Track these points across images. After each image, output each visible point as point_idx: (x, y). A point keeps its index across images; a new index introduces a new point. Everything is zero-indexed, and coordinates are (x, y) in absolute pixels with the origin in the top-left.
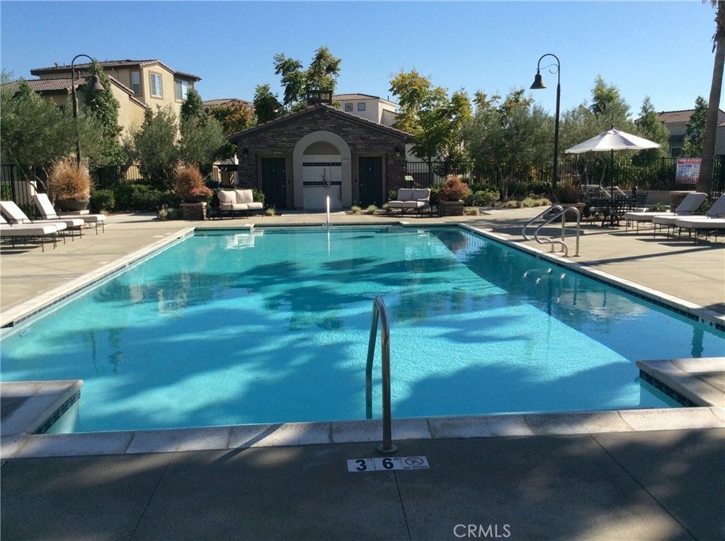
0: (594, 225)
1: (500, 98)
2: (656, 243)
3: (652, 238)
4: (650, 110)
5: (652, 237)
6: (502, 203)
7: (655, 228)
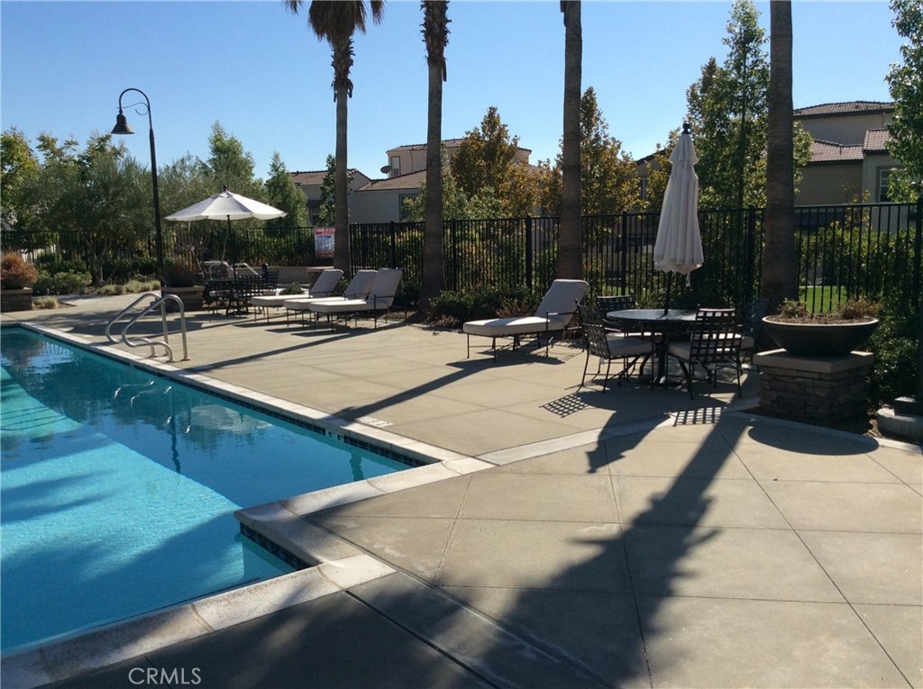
0: (218, 314)
1: (76, 143)
2: (289, 333)
3: (283, 327)
4: (281, 169)
5: (285, 326)
6: (96, 290)
7: (288, 315)
